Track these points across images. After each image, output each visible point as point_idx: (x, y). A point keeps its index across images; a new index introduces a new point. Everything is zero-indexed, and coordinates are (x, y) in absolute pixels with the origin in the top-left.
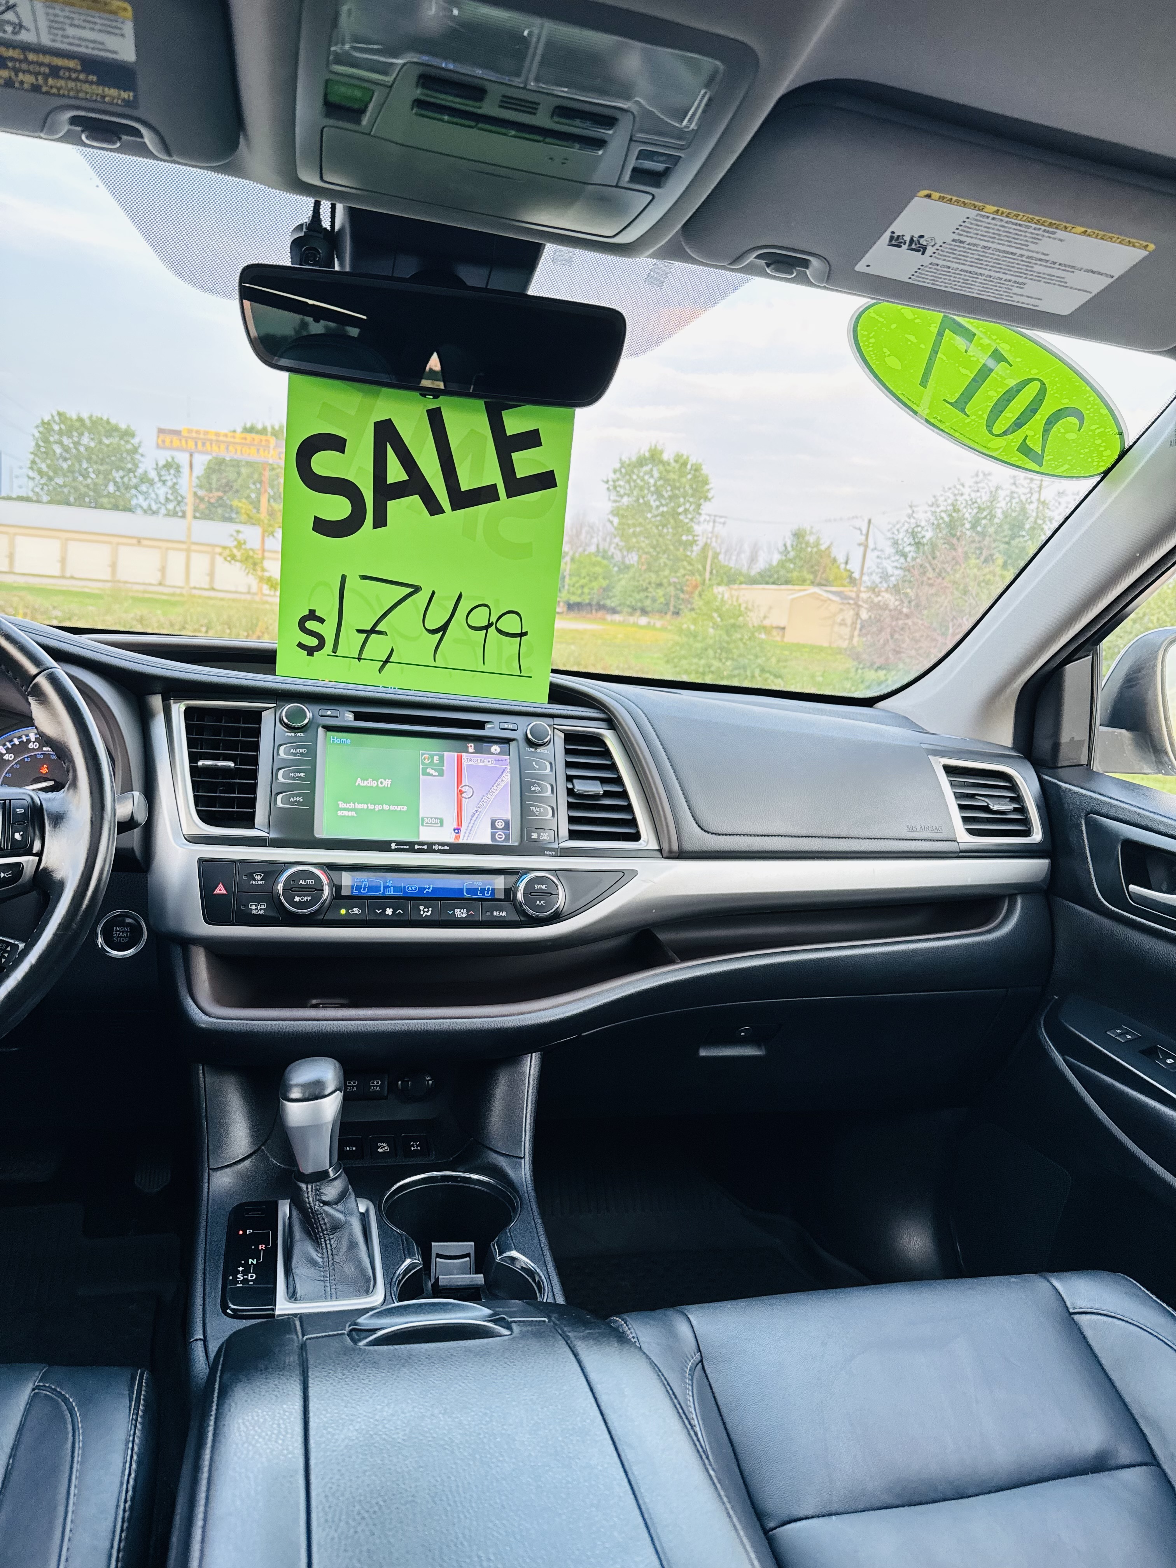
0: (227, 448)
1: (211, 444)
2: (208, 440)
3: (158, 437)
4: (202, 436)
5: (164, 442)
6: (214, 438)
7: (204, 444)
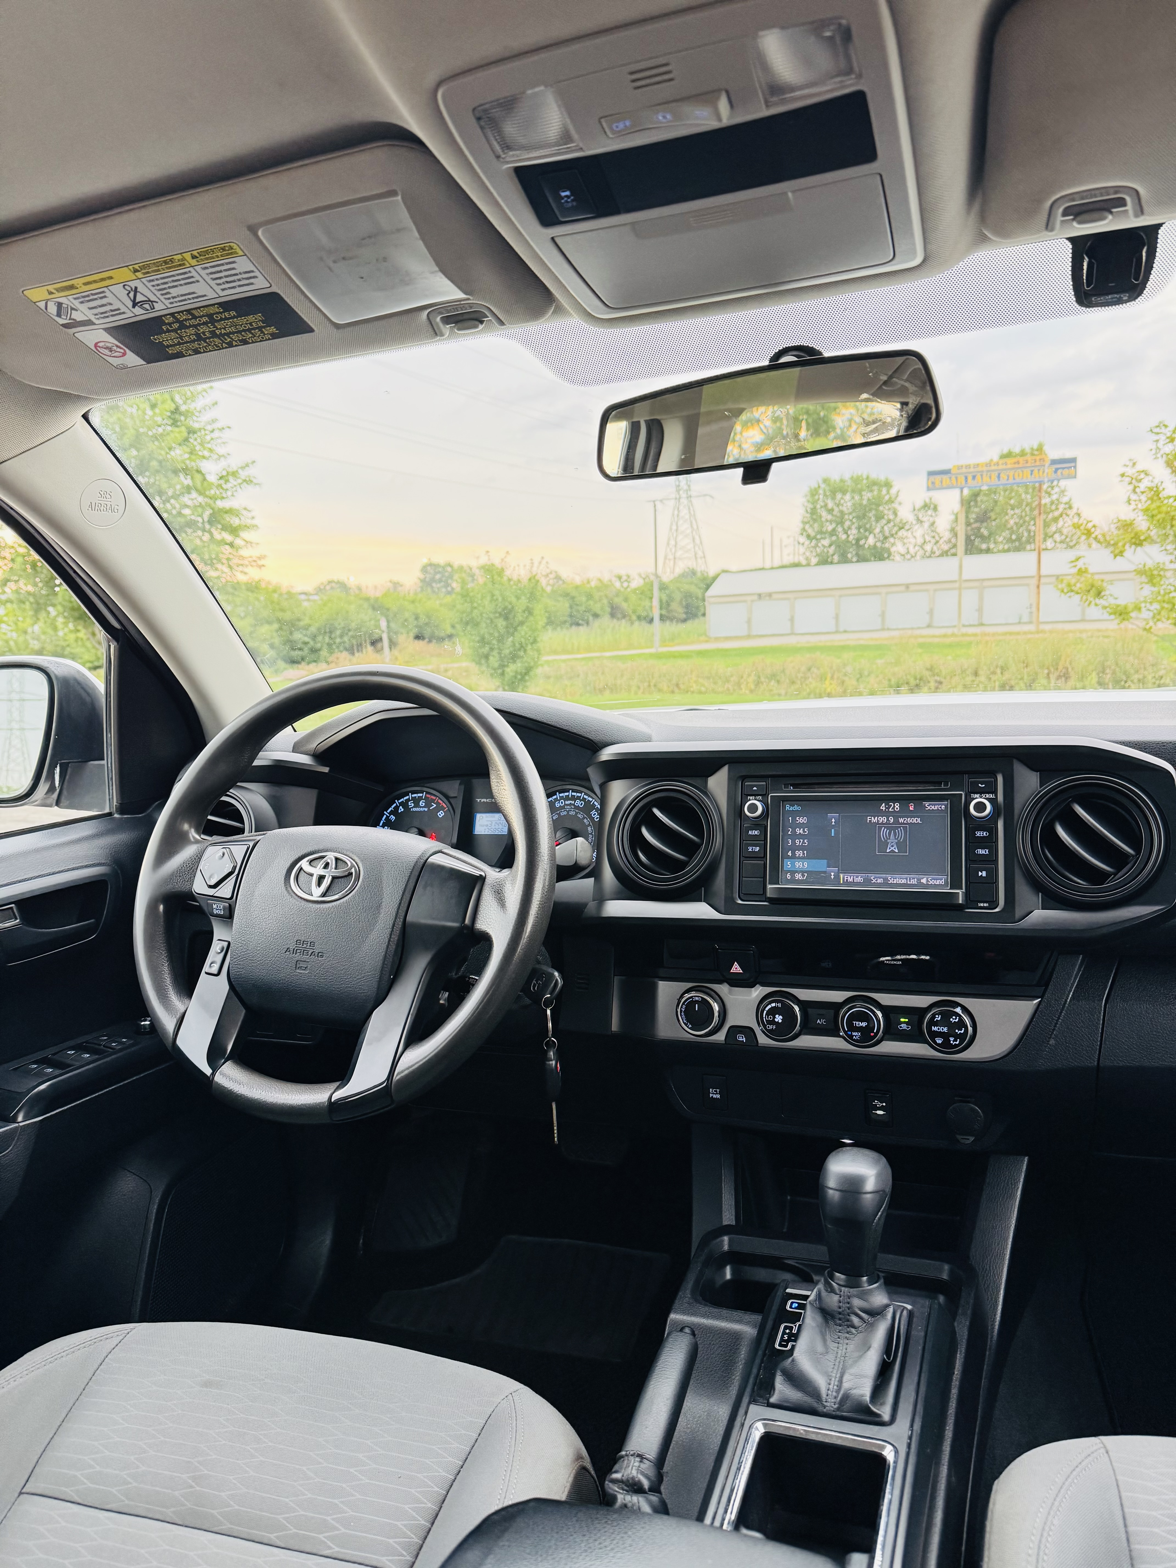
0: (999, 477)
1: (982, 475)
2: (978, 472)
3: (928, 480)
4: (972, 470)
5: (933, 483)
6: (985, 469)
7: (974, 477)
